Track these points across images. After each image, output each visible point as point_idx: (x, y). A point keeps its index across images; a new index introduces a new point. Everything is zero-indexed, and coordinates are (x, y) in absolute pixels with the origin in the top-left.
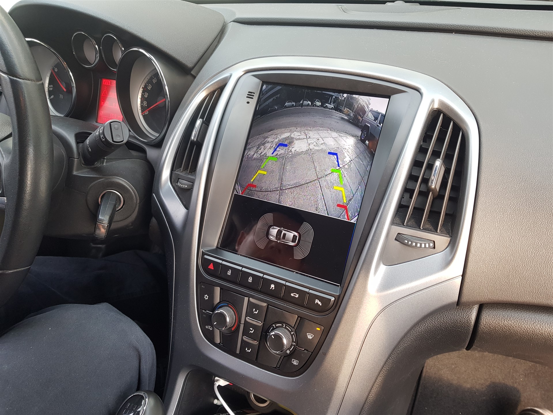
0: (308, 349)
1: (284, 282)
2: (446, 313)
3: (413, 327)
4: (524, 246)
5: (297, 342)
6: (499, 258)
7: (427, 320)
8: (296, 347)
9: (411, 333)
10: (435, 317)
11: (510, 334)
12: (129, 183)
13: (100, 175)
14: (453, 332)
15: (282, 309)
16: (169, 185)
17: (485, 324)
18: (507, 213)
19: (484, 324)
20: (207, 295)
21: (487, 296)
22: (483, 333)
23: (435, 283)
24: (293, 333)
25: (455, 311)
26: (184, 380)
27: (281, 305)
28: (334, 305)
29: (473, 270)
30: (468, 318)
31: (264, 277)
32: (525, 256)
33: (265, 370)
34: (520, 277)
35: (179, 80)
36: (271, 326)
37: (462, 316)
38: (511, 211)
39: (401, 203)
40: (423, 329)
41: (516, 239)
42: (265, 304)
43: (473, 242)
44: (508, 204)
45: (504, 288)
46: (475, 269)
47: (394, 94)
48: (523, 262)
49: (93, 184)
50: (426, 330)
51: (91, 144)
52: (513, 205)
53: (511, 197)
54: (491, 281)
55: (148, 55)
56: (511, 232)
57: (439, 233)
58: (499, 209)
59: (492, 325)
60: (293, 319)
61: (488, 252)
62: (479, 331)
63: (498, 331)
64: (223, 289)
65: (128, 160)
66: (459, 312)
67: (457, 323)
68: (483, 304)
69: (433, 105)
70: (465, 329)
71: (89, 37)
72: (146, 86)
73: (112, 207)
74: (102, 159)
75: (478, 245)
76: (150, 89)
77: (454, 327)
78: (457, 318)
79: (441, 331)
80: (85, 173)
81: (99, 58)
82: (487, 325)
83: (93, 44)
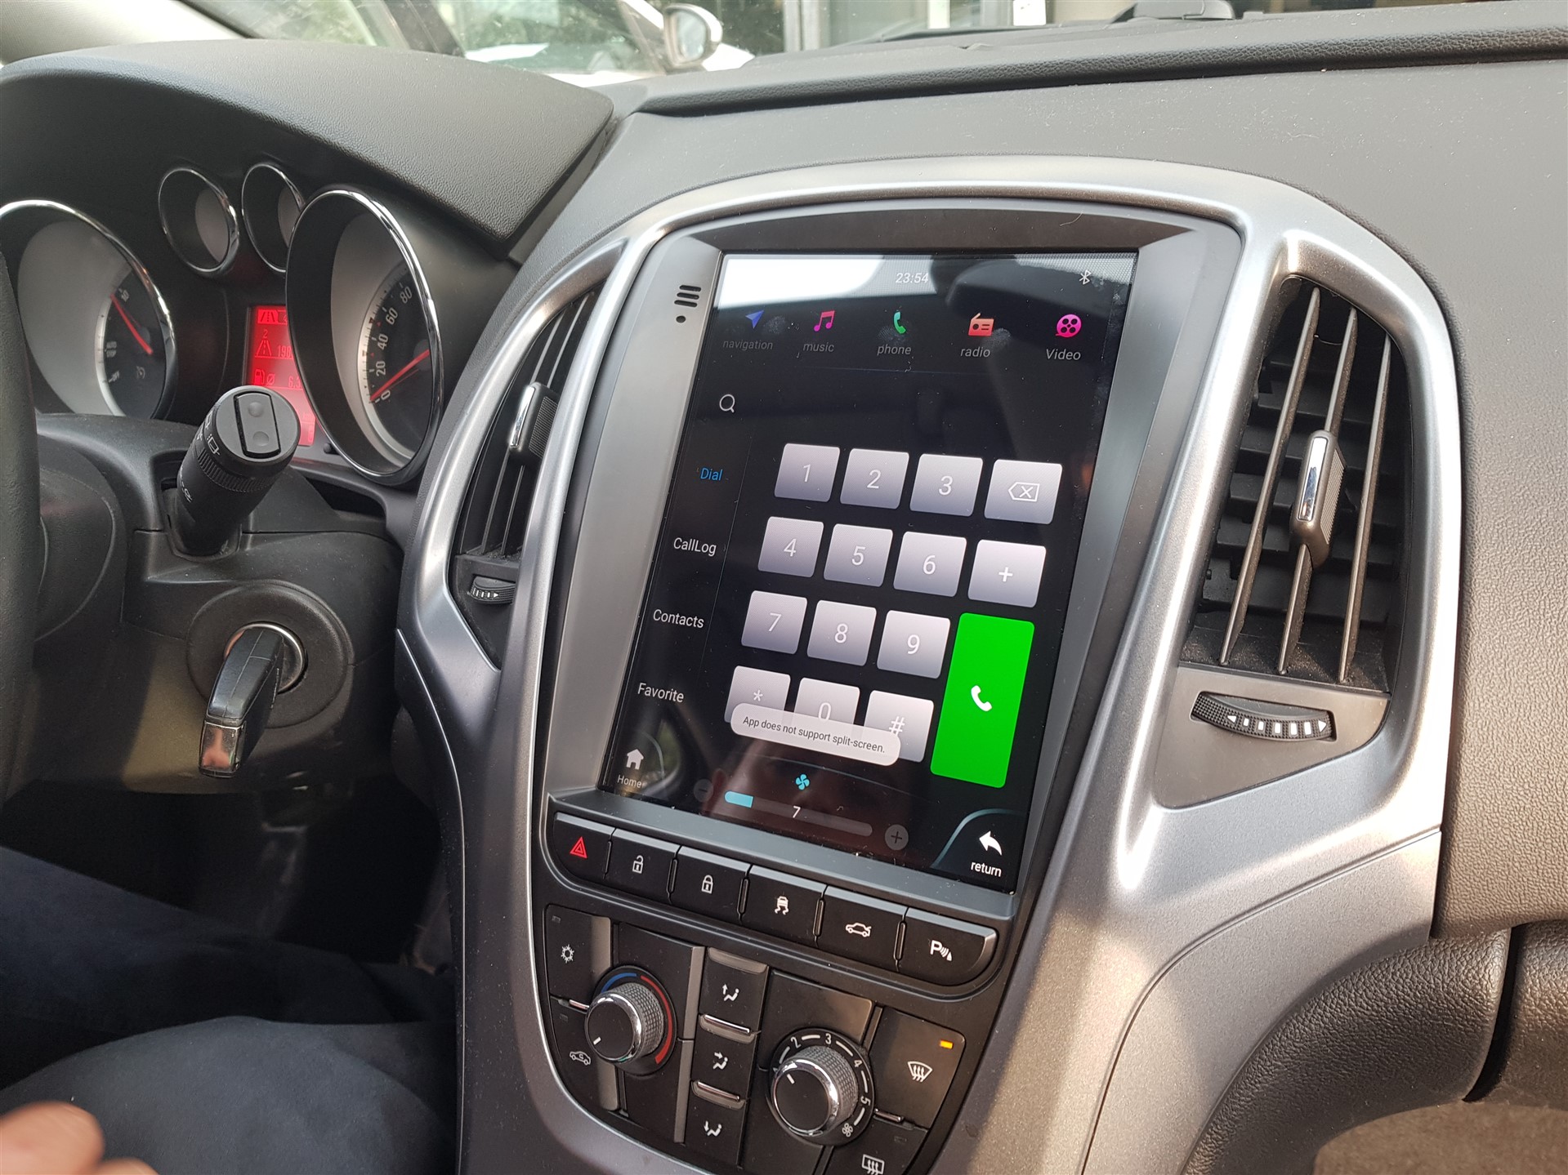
0: (913, 1119)
1: (818, 887)
3: (1281, 1022)
5: (874, 1094)
7: (1327, 994)
8: (874, 1114)
9: (1274, 1045)
10: (1355, 982)
12: (320, 600)
13: (227, 579)
14: (1426, 1032)
15: (816, 979)
16: (446, 600)
19: (1535, 999)
20: (568, 948)
21: (1540, 894)
22: (1536, 1032)
23: (1349, 860)
24: (861, 1062)
25: (1426, 954)
27: (813, 966)
28: (996, 958)
29: (1481, 804)
30: (1474, 978)
31: (751, 872)
35: (469, 278)
36: (784, 1041)
37: (1454, 974)
39: (1205, 597)
40: (1318, 1027)
42: (760, 968)
43: (1471, 705)
46: (1488, 802)
49: (204, 607)
50: (1325, 1031)
51: (190, 481)
54: (1549, 841)
55: (374, 207)
57: (1344, 684)
58: (1552, 582)
60: (858, 1014)
61: (1529, 738)
62: (1520, 1024)
64: (622, 925)
65: (325, 534)
66: (1442, 961)
67: (1437, 1002)
68: (1527, 924)
69: (1284, 262)
70: (1467, 1020)
71: (210, 180)
72: (381, 316)
73: (258, 672)
74: (241, 534)
75: (1488, 714)
76: (392, 323)
77: (1428, 1018)
78: (1434, 981)
79: (1381, 1032)
80: (184, 575)
81: (238, 242)
82: (1547, 1002)
83: (221, 204)
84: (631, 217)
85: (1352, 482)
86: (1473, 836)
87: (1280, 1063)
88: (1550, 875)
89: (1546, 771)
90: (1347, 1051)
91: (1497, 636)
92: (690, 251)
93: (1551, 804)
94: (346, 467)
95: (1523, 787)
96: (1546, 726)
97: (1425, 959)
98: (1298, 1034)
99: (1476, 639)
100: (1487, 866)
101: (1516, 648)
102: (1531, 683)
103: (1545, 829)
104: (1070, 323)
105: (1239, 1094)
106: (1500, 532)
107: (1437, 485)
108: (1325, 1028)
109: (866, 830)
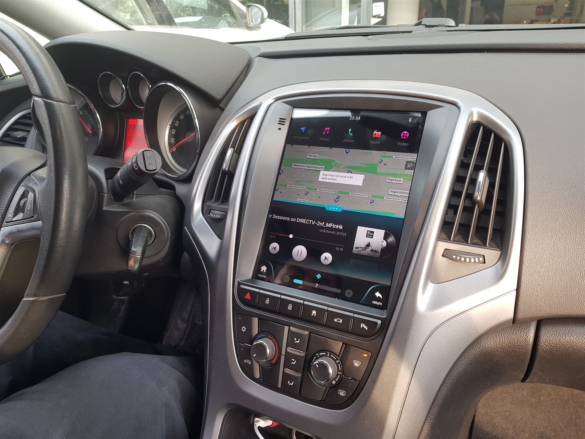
0: (355, 378)
1: (326, 308)
2: (502, 332)
3: (467, 349)
5: (343, 371)
6: (554, 269)
7: (481, 341)
8: (342, 377)
9: (465, 356)
10: (490, 337)
11: (573, 351)
12: (160, 216)
13: (131, 209)
14: (511, 352)
15: (325, 336)
16: (201, 217)
17: (545, 342)
18: (559, 221)
19: (543, 342)
20: (244, 327)
21: (545, 310)
22: (544, 352)
24: (338, 361)
25: (511, 329)
26: (222, 421)
27: (324, 332)
28: (381, 329)
29: (528, 283)
30: (525, 336)
31: (304, 303)
32: (582, 265)
33: (309, 404)
35: (208, 112)
36: (314, 355)
37: (520, 335)
38: (563, 219)
39: (446, 220)
40: (478, 351)
41: (571, 247)
42: (307, 333)
43: (526, 253)
44: (560, 211)
45: (562, 301)
46: (530, 282)
47: (431, 110)
48: (581, 272)
49: (123, 218)
50: (481, 352)
51: (122, 177)
52: (565, 213)
53: (562, 204)
55: (177, 88)
56: (565, 241)
57: (488, 247)
59: (553, 342)
60: (337, 347)
61: (543, 263)
62: (539, 350)
63: (559, 348)
64: (261, 320)
66: (516, 331)
67: (514, 343)
68: (541, 319)
69: (472, 118)
70: (523, 349)
71: (116, 76)
72: (173, 123)
73: (145, 239)
74: (132, 195)
75: (531, 256)
76: (177, 126)
77: (512, 348)
78: (514, 337)
79: (497, 353)
80: (115, 208)
81: (125, 97)
82: (547, 343)
83: (119, 84)
84: (262, 95)
85: (492, 186)
86: (526, 292)
87: (467, 362)
90: (487, 358)
91: (534, 233)
92: (282, 107)
94: (162, 174)
98: (472, 353)
99: (527, 234)
100: (530, 302)
102: (543, 247)
104: (405, 134)
105: (454, 371)
107: (517, 187)
108: (481, 351)
109: (339, 291)
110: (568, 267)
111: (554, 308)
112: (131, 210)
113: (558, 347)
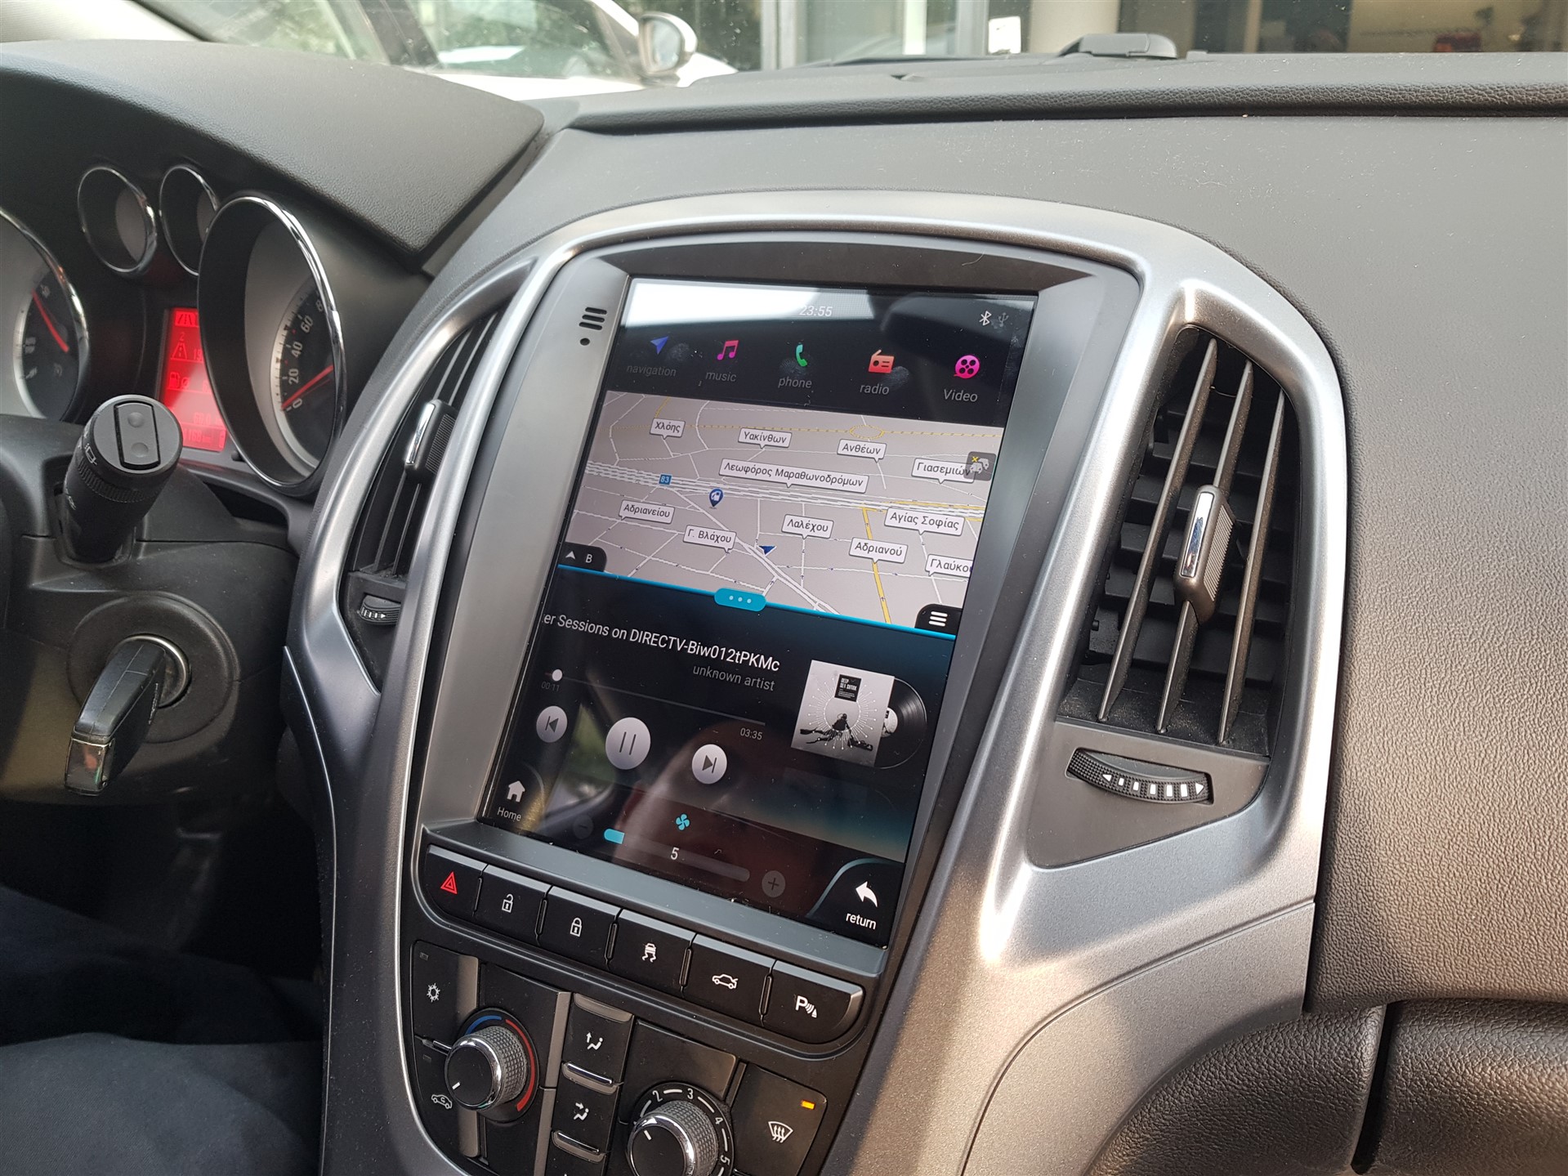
1: (687, 935)
2: (1267, 1037)
3: (1151, 1092)
4: (1534, 785)
5: (734, 1153)
6: (1446, 831)
7: (1198, 1066)
8: (733, 1173)
9: (1143, 1117)
10: (1226, 1054)
11: (1510, 1116)
12: (208, 615)
14: (1297, 1109)
15: (681, 1031)
16: (333, 617)
17: (1412, 1080)
18: (1463, 664)
19: (1406, 1080)
20: (435, 987)
21: (1413, 972)
22: (1407, 1114)
23: (1220, 929)
24: (722, 1120)
25: (1298, 1030)
27: (678, 1017)
28: (861, 1017)
29: (1356, 877)
30: (1346, 1055)
31: (621, 916)
32: (1542, 821)
34: (1530, 897)
36: (645, 1095)
37: (1327, 1051)
38: (1478, 659)
39: (1091, 649)
40: (1188, 1100)
41: (1503, 758)
42: (625, 1017)
43: (1348, 774)
44: (1466, 632)
45: (1472, 941)
46: (1363, 874)
48: (1538, 842)
49: (87, 616)
50: (1196, 1104)
52: (1484, 637)
54: (1424, 917)
56: (1484, 736)
57: (1223, 746)
58: (1434, 651)
59: (1438, 1081)
60: (721, 1071)
61: (1406, 810)
62: (1392, 1105)
63: (1461, 1104)
64: (491, 966)
65: (222, 544)
66: (1315, 1036)
67: (1308, 1078)
68: (1402, 1001)
69: (1180, 313)
70: (1338, 1099)
71: (130, 182)
72: (296, 323)
73: (134, 687)
74: (135, 542)
75: (1365, 784)
76: (307, 331)
77: (1299, 1094)
78: (1306, 1057)
79: (1251, 1108)
80: (68, 583)
81: (155, 243)
82: (1419, 1083)
83: (140, 206)
84: (543, 236)
85: (1240, 535)
86: (1348, 909)
87: (1148, 1136)
88: (1425, 952)
89: (1423, 845)
90: (1217, 1125)
91: (1377, 704)
92: (597, 274)
93: (1427, 879)
94: (250, 474)
95: (1399, 860)
96: (1424, 799)
97: (1298, 1033)
98: (1167, 1108)
99: (1355, 706)
100: (1361, 940)
101: (1395, 717)
102: (1409, 754)
103: (1421, 905)
104: (968, 364)
105: (1107, 1166)
106: (1383, 596)
108: (1195, 1100)
109: (744, 875)
110: (1492, 825)
111: (1442, 965)
112: (113, 591)
113: (1456, 1099)
